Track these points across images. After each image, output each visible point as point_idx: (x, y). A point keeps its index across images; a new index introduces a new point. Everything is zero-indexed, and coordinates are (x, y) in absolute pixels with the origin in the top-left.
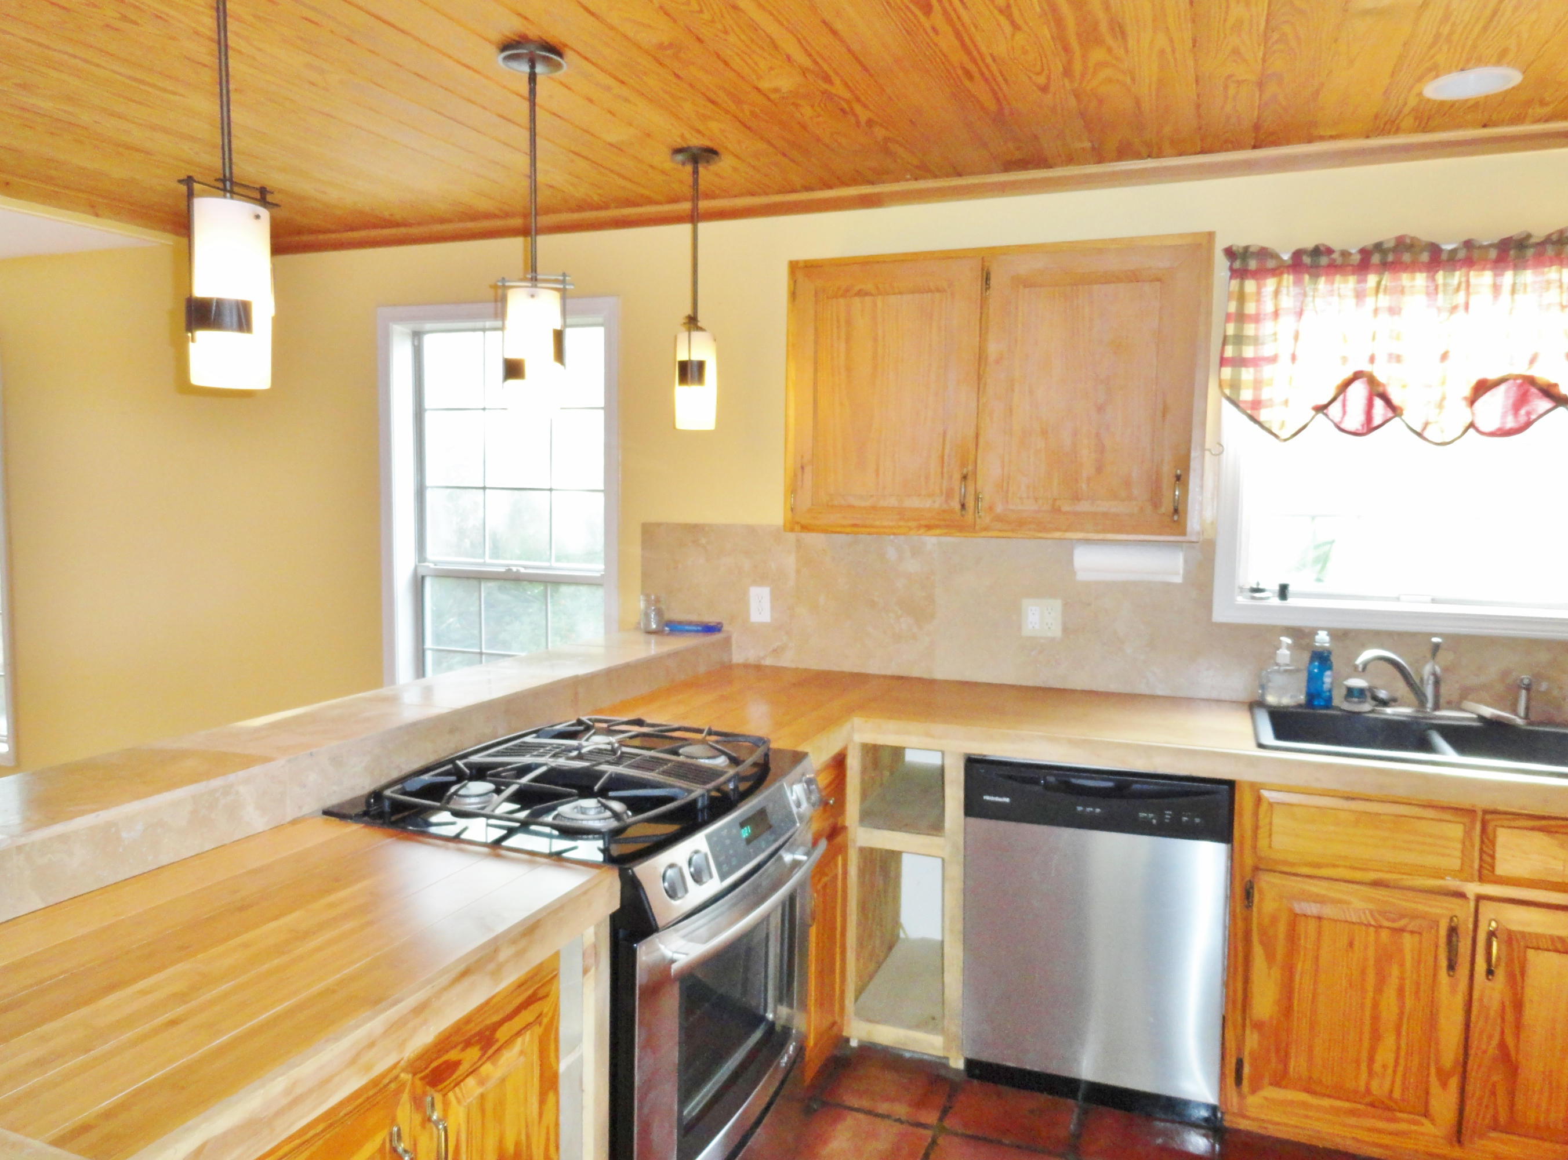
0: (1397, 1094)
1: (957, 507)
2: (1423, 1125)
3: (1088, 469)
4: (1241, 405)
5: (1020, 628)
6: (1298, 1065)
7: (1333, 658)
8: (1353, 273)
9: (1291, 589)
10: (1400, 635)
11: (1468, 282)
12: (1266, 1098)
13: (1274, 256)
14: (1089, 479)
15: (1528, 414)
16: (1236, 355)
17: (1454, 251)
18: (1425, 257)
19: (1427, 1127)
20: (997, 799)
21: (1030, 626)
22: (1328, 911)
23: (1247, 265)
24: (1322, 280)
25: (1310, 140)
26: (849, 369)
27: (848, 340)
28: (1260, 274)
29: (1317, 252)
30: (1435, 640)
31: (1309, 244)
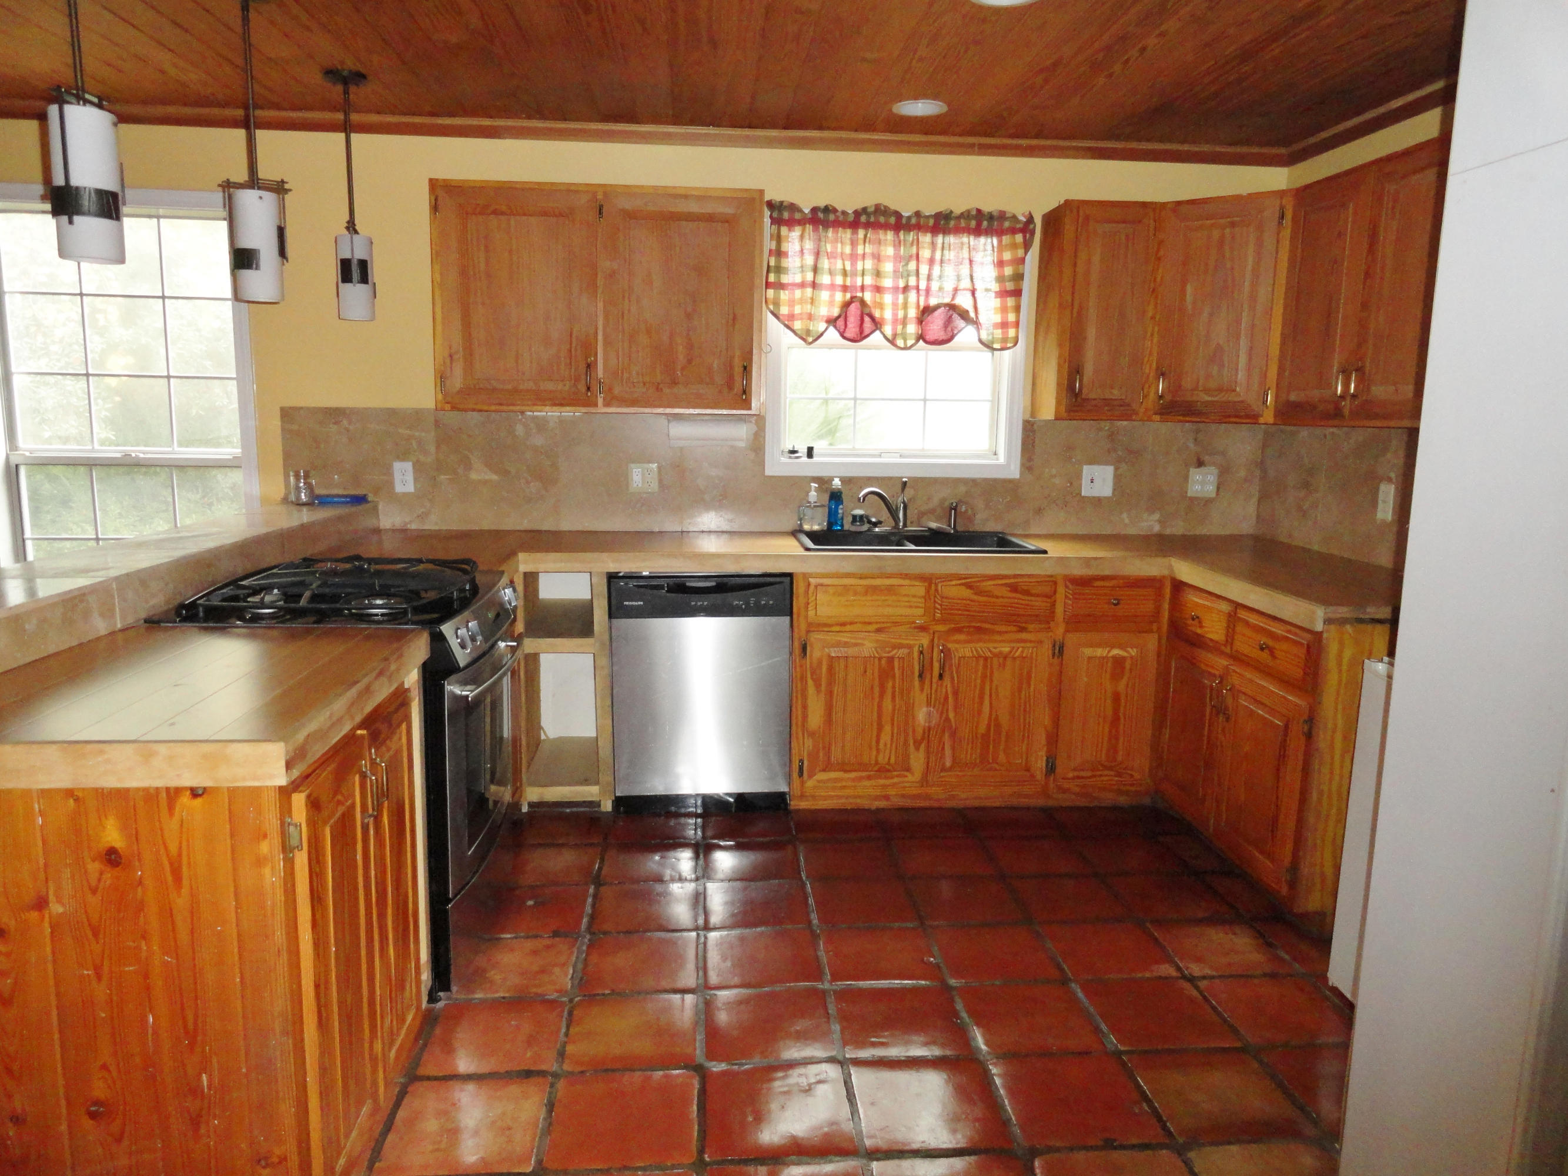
0: (893, 760)
1: (584, 389)
2: (906, 776)
3: (681, 358)
4: (781, 317)
5: (627, 485)
6: (836, 754)
7: (844, 496)
8: (850, 228)
9: (815, 451)
10: (883, 479)
11: (918, 239)
12: (819, 781)
13: (800, 211)
14: (683, 369)
15: (952, 330)
16: (777, 280)
17: (909, 218)
18: (892, 220)
19: (910, 778)
20: (634, 603)
21: (635, 485)
22: (851, 651)
23: (782, 214)
24: (831, 230)
25: (820, 128)
26: (489, 275)
27: (487, 249)
28: (791, 223)
29: (827, 210)
30: (904, 480)
31: (822, 204)
